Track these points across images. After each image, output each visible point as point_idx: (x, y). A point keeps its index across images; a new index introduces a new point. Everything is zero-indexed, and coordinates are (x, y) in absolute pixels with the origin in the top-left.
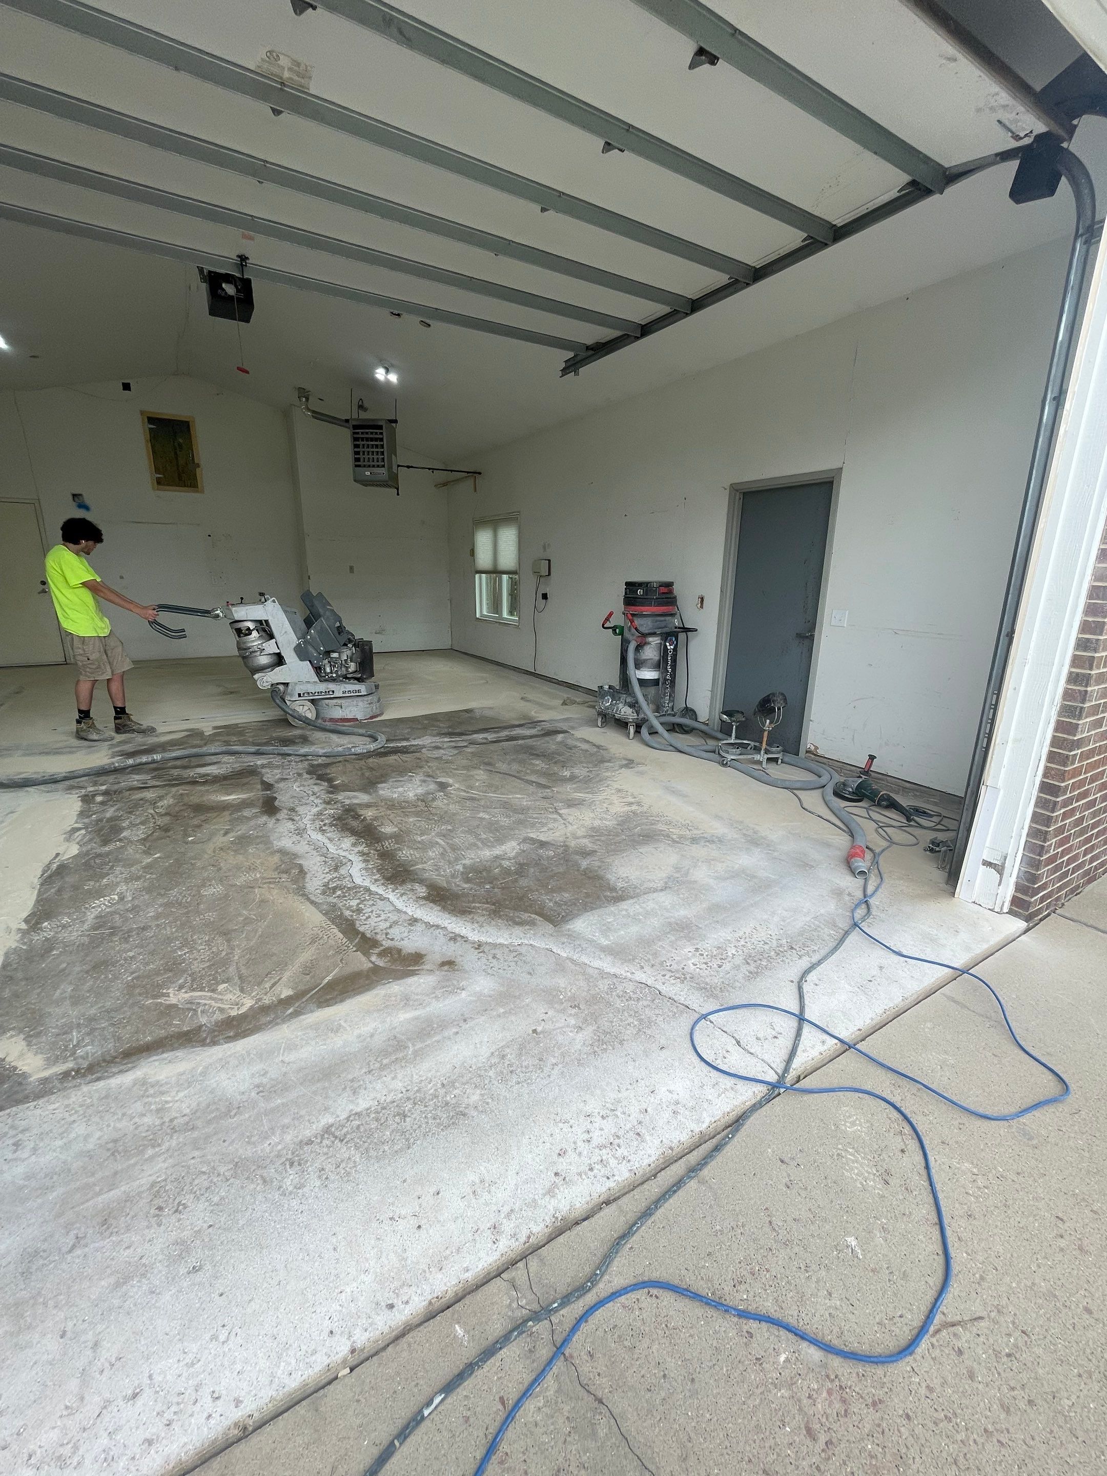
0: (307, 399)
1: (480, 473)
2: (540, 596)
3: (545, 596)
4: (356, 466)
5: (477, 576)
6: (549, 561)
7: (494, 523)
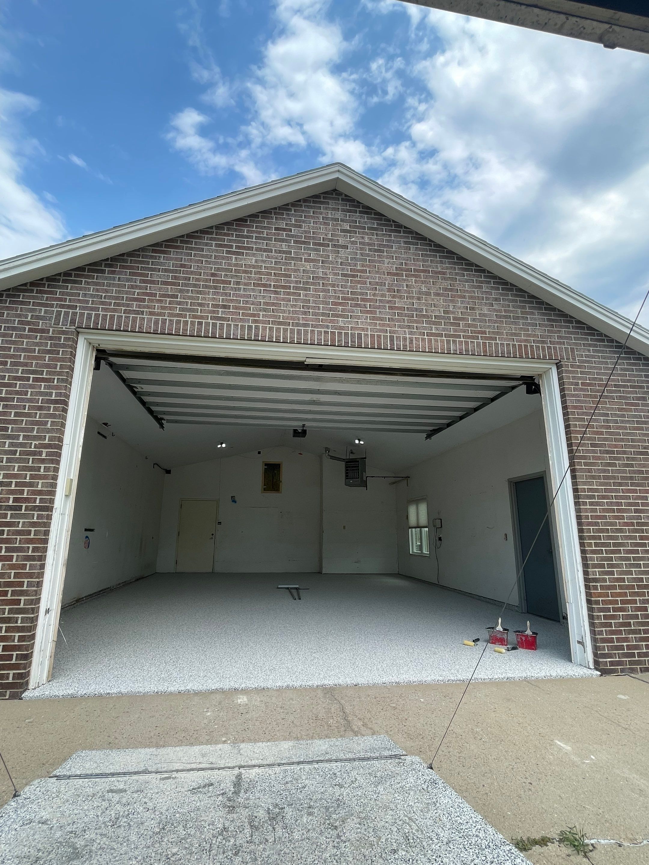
0: (329, 452)
1: (409, 477)
2: (437, 539)
3: (440, 539)
4: (346, 479)
5: (410, 530)
6: (441, 519)
7: (417, 501)
